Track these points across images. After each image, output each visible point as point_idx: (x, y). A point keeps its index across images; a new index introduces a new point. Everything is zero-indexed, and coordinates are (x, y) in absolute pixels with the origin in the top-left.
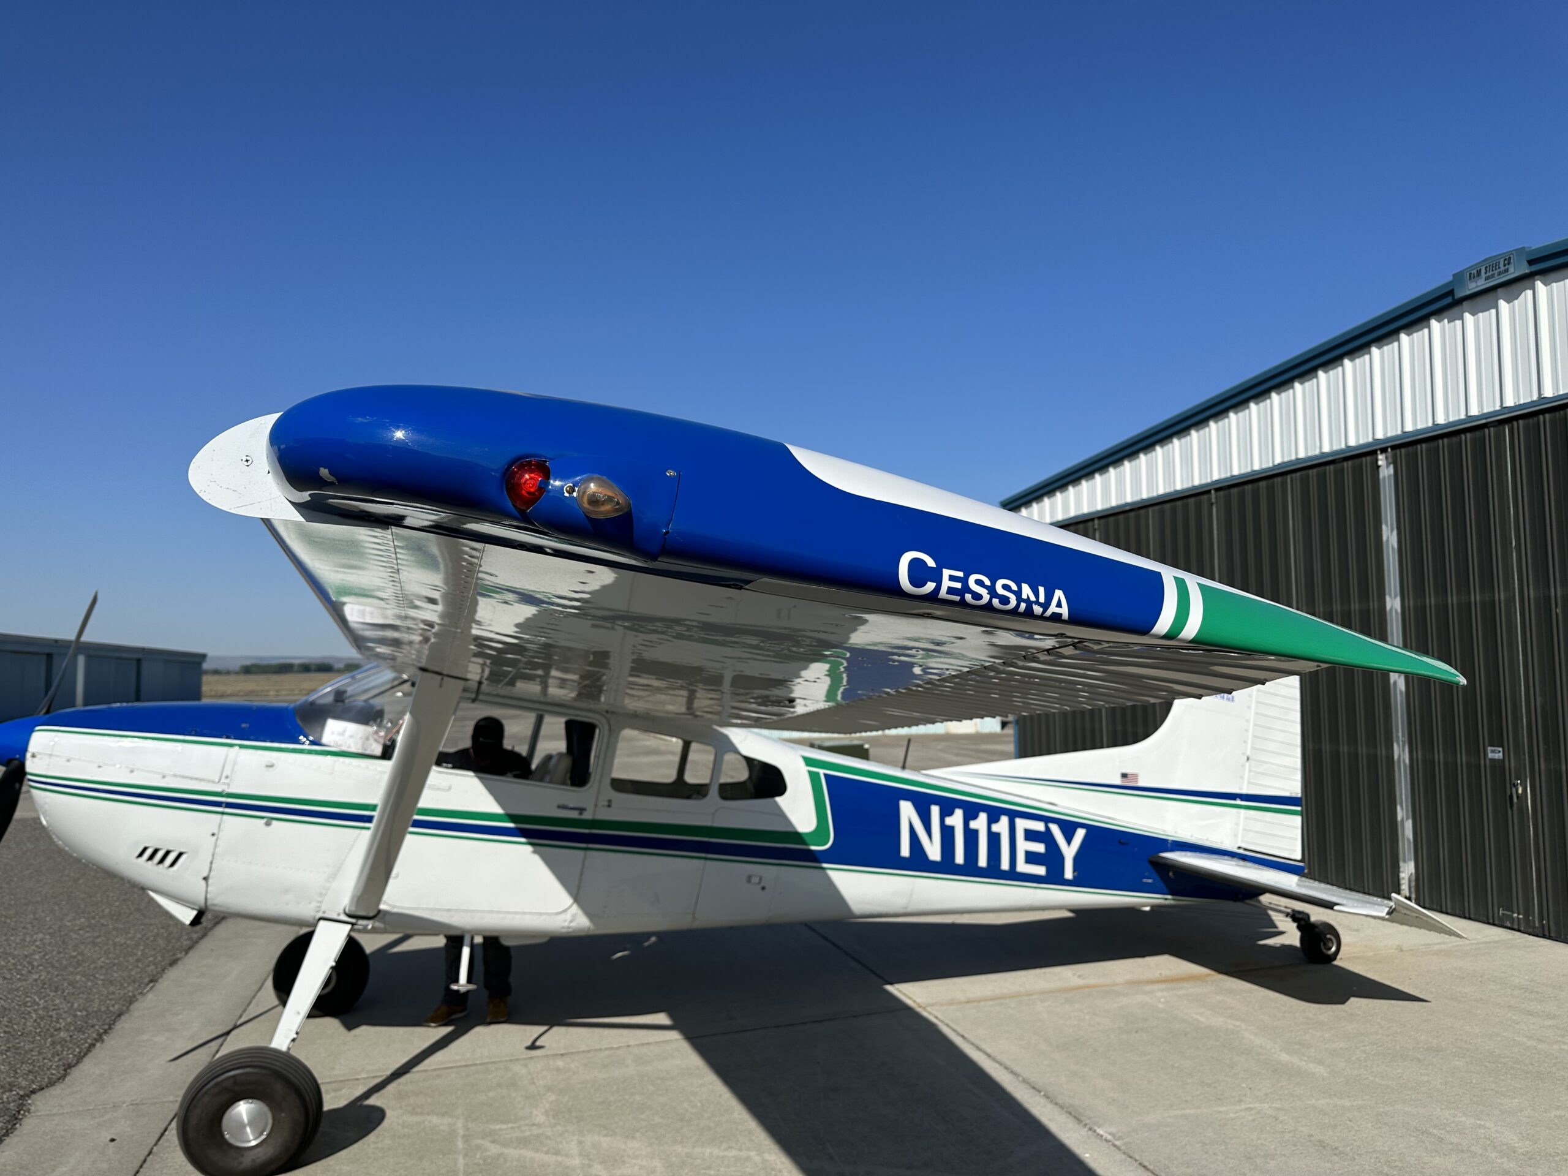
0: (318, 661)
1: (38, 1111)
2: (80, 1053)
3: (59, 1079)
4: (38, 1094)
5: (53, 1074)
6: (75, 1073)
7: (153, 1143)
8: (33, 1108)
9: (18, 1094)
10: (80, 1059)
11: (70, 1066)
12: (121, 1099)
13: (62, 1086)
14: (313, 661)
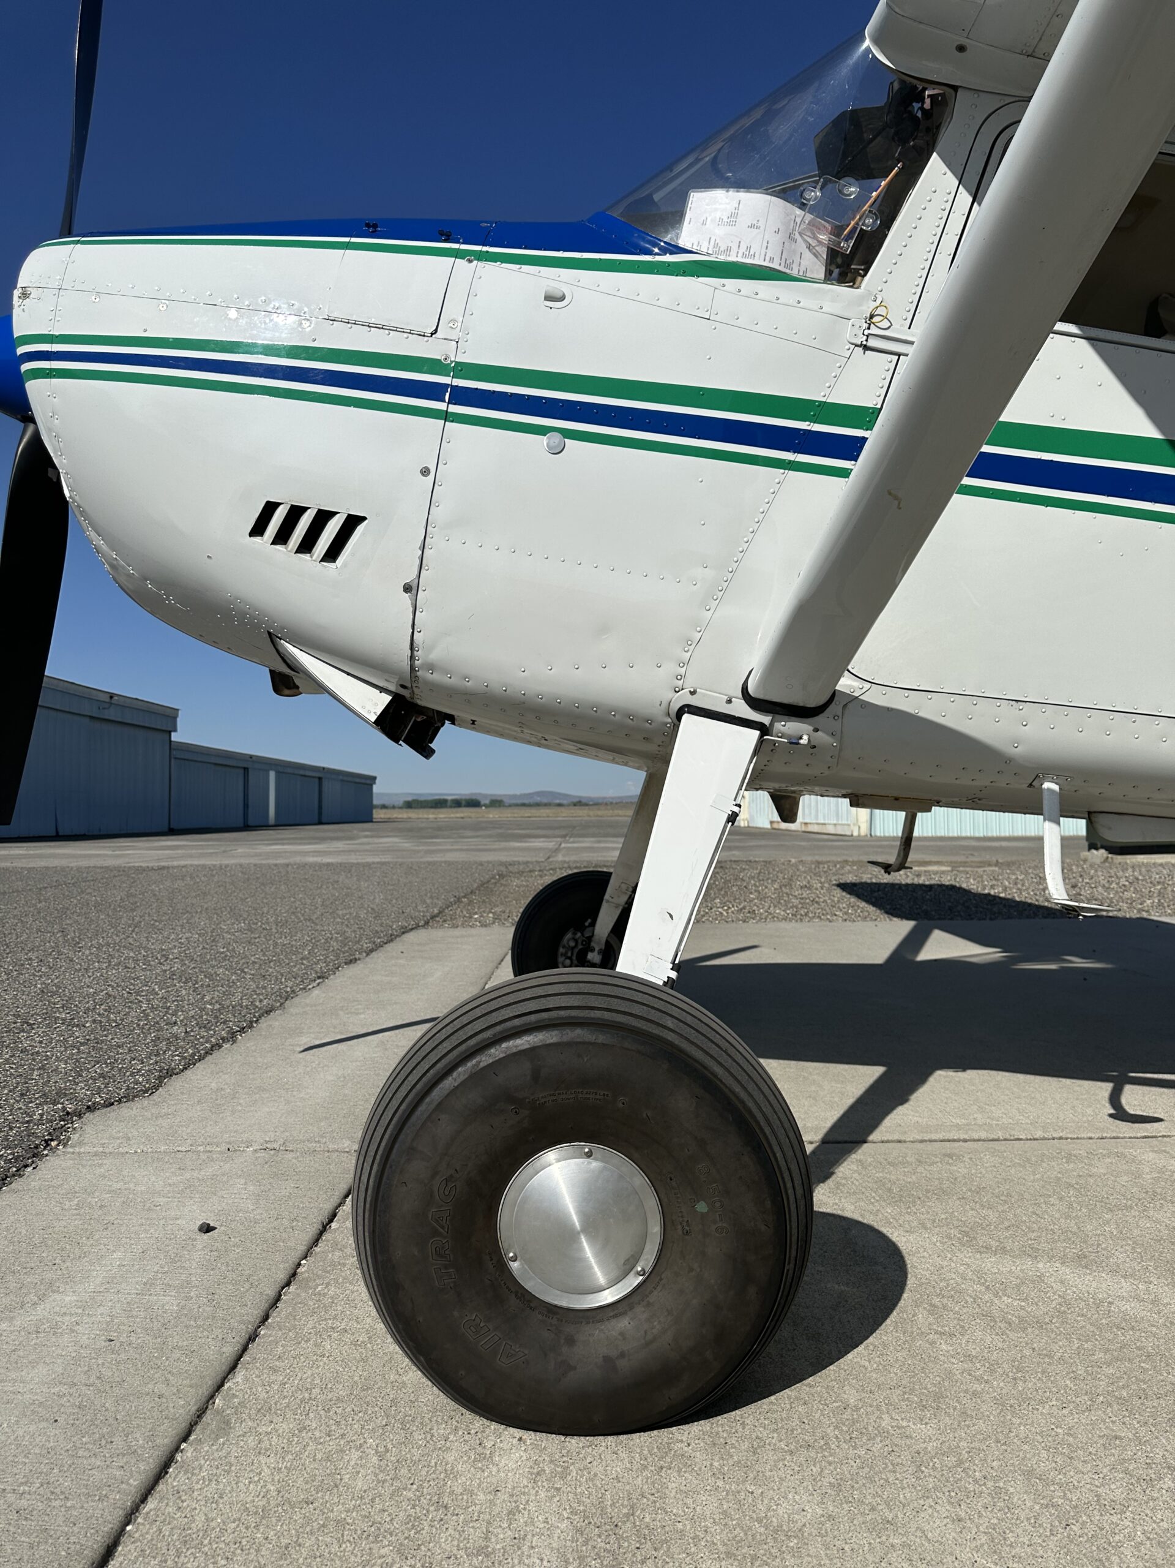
0: (468, 798)
1: (81, 1143)
2: (193, 1054)
3: (146, 1091)
4: (98, 1113)
5: (137, 1082)
6: (175, 1084)
7: (302, 1248)
8: (75, 1137)
9: (64, 1109)
10: (190, 1064)
11: (170, 1073)
12: (245, 1136)
13: (146, 1102)
14: (464, 797)
